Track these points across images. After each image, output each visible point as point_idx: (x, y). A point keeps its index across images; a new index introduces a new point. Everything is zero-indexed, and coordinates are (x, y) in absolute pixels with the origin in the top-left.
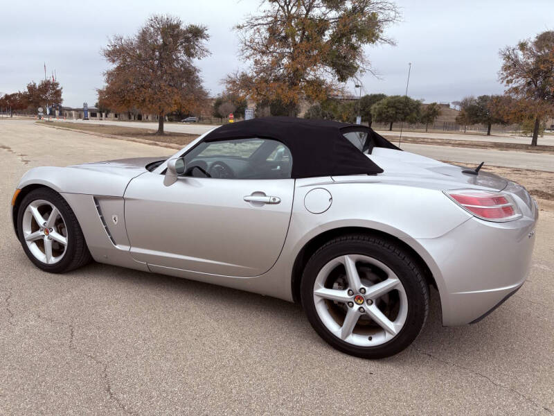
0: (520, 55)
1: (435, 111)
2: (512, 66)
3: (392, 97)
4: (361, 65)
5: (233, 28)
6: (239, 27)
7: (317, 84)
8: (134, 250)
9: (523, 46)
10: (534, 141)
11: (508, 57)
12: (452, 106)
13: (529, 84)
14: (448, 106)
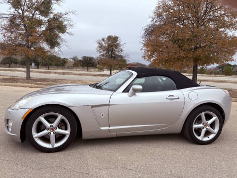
0: (103, 43)
1: (65, 62)
2: (101, 46)
8: (111, 128)
9: (103, 40)
11: (100, 43)
12: (69, 60)
13: (107, 53)
14: (68, 59)
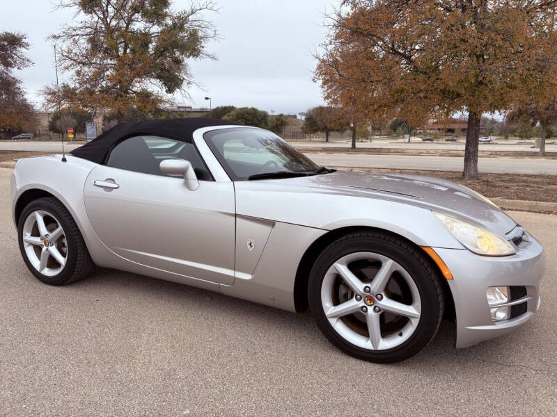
3: (241, 109)
4: (185, 77)
5: (49, 38)
6: (54, 37)
7: (145, 95)
10: (354, 145)
